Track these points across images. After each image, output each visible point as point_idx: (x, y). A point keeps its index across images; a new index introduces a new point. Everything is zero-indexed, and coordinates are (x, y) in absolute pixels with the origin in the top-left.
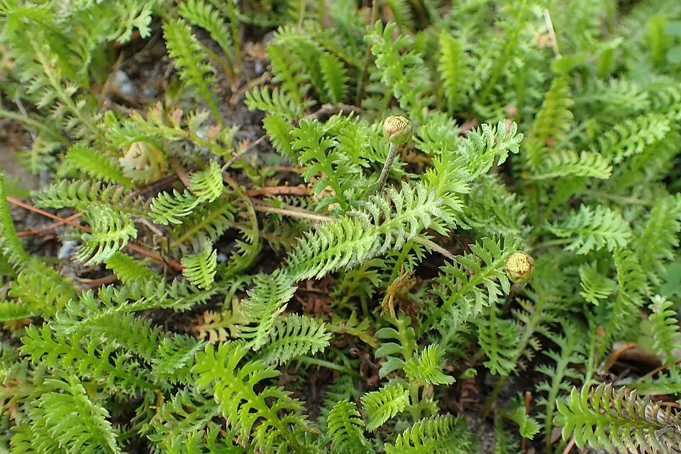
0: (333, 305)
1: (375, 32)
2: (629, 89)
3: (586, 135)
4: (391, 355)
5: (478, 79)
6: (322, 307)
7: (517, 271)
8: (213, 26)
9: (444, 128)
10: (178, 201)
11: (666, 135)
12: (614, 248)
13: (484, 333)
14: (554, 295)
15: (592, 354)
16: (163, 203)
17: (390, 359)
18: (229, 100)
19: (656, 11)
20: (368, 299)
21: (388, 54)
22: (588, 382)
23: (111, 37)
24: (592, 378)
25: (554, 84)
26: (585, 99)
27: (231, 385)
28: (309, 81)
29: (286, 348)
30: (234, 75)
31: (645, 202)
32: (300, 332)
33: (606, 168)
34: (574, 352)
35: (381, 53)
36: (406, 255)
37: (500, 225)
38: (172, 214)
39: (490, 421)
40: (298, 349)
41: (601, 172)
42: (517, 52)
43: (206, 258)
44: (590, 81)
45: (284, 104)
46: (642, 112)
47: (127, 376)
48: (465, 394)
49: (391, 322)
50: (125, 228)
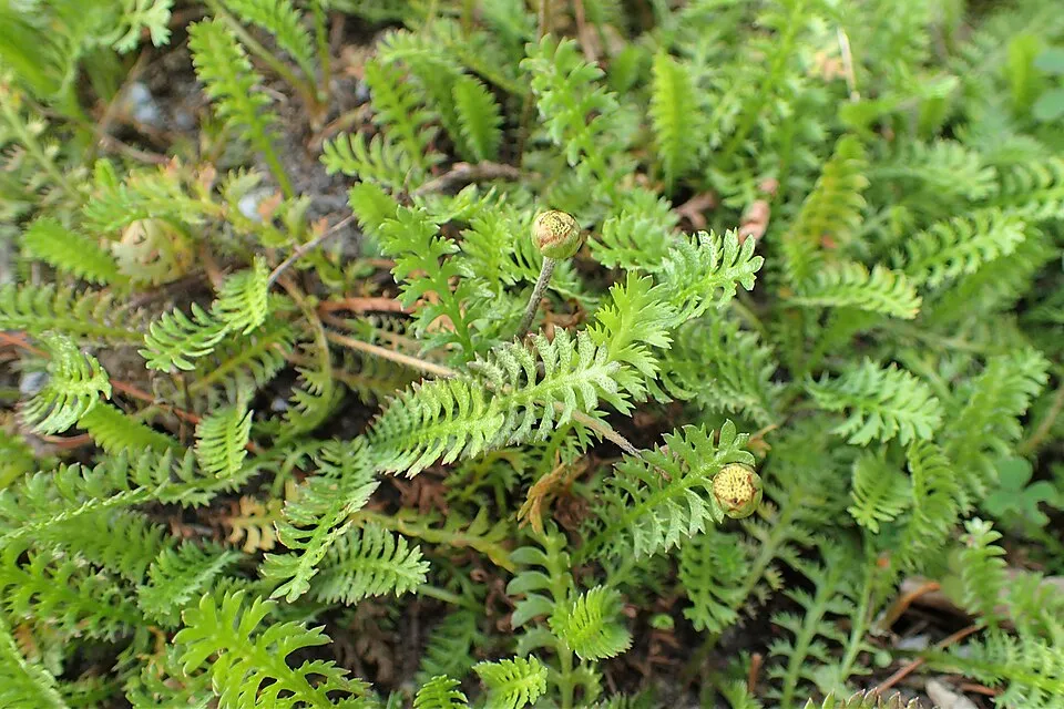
0: (450, 496)
1: (541, 54)
2: (966, 162)
3: (889, 230)
4: (532, 591)
5: (716, 129)
6: (432, 499)
7: (730, 498)
8: (280, 24)
9: (645, 221)
10: (198, 324)
11: (1017, 249)
12: (910, 440)
13: (690, 558)
14: (815, 495)
15: (864, 600)
16: (169, 330)
17: (532, 598)
18: (307, 143)
19: (1027, 20)
20: (506, 491)
21: (561, 92)
22: (854, 646)
23: (106, 41)
24: (862, 639)
25: (842, 146)
26: (892, 171)
27: (246, 659)
28: (435, 123)
29: (359, 576)
30: (317, 103)
31: (977, 347)
32: (381, 554)
33: (911, 300)
34: (837, 593)
35: (547, 90)
36: (564, 436)
37: (726, 388)
38: (182, 351)
39: (695, 688)
40: (376, 584)
41: (901, 304)
42: (781, 90)
43: (237, 424)
44: (903, 142)
45: (390, 163)
46: (982, 203)
47: (100, 608)
48: (655, 649)
49: (536, 539)
50: (94, 379)
